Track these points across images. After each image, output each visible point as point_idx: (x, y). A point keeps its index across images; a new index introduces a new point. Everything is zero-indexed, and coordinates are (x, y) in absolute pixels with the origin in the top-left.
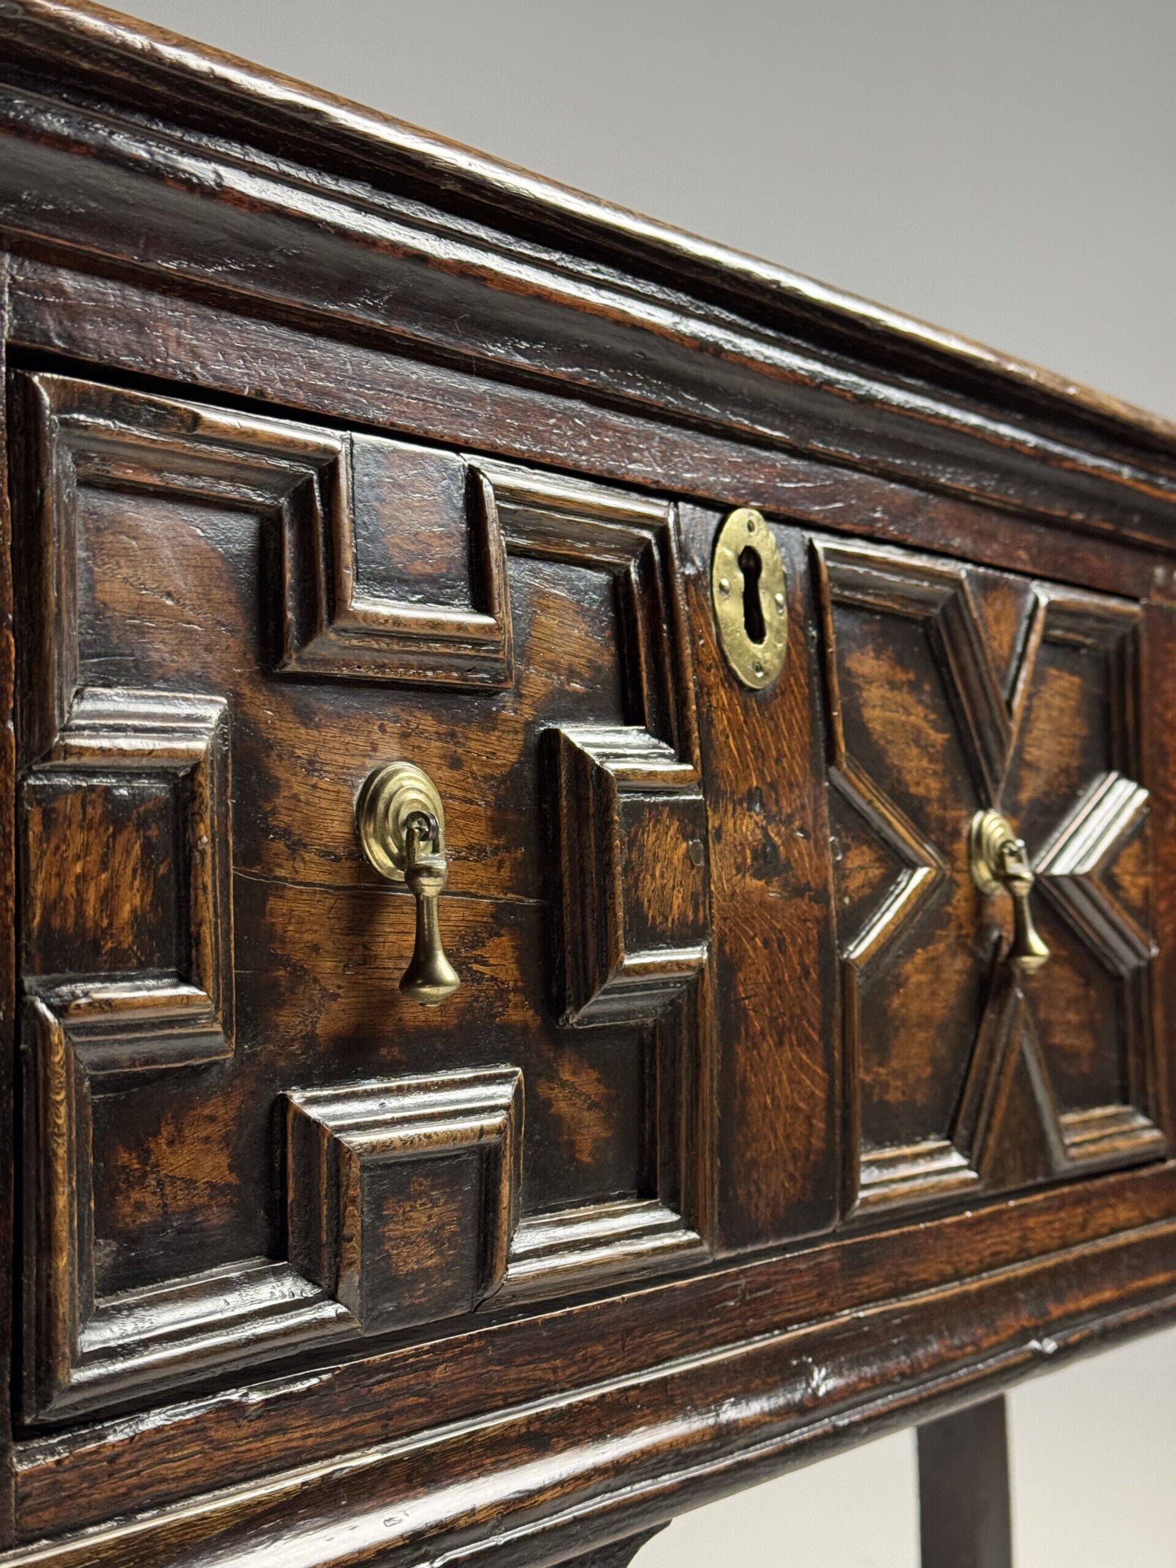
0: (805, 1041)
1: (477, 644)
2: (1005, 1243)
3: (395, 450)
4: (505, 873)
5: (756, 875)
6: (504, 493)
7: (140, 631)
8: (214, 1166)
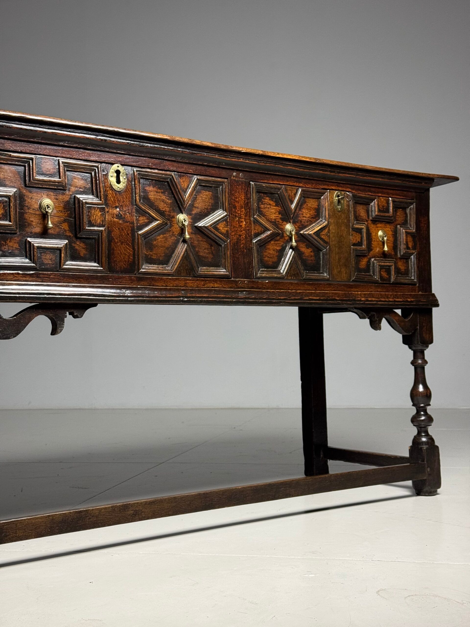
0: (128, 244)
1: (59, 183)
2: (180, 284)
3: (45, 157)
4: (66, 215)
5: (116, 219)
6: (63, 163)
7: (5, 181)
8: (16, 246)
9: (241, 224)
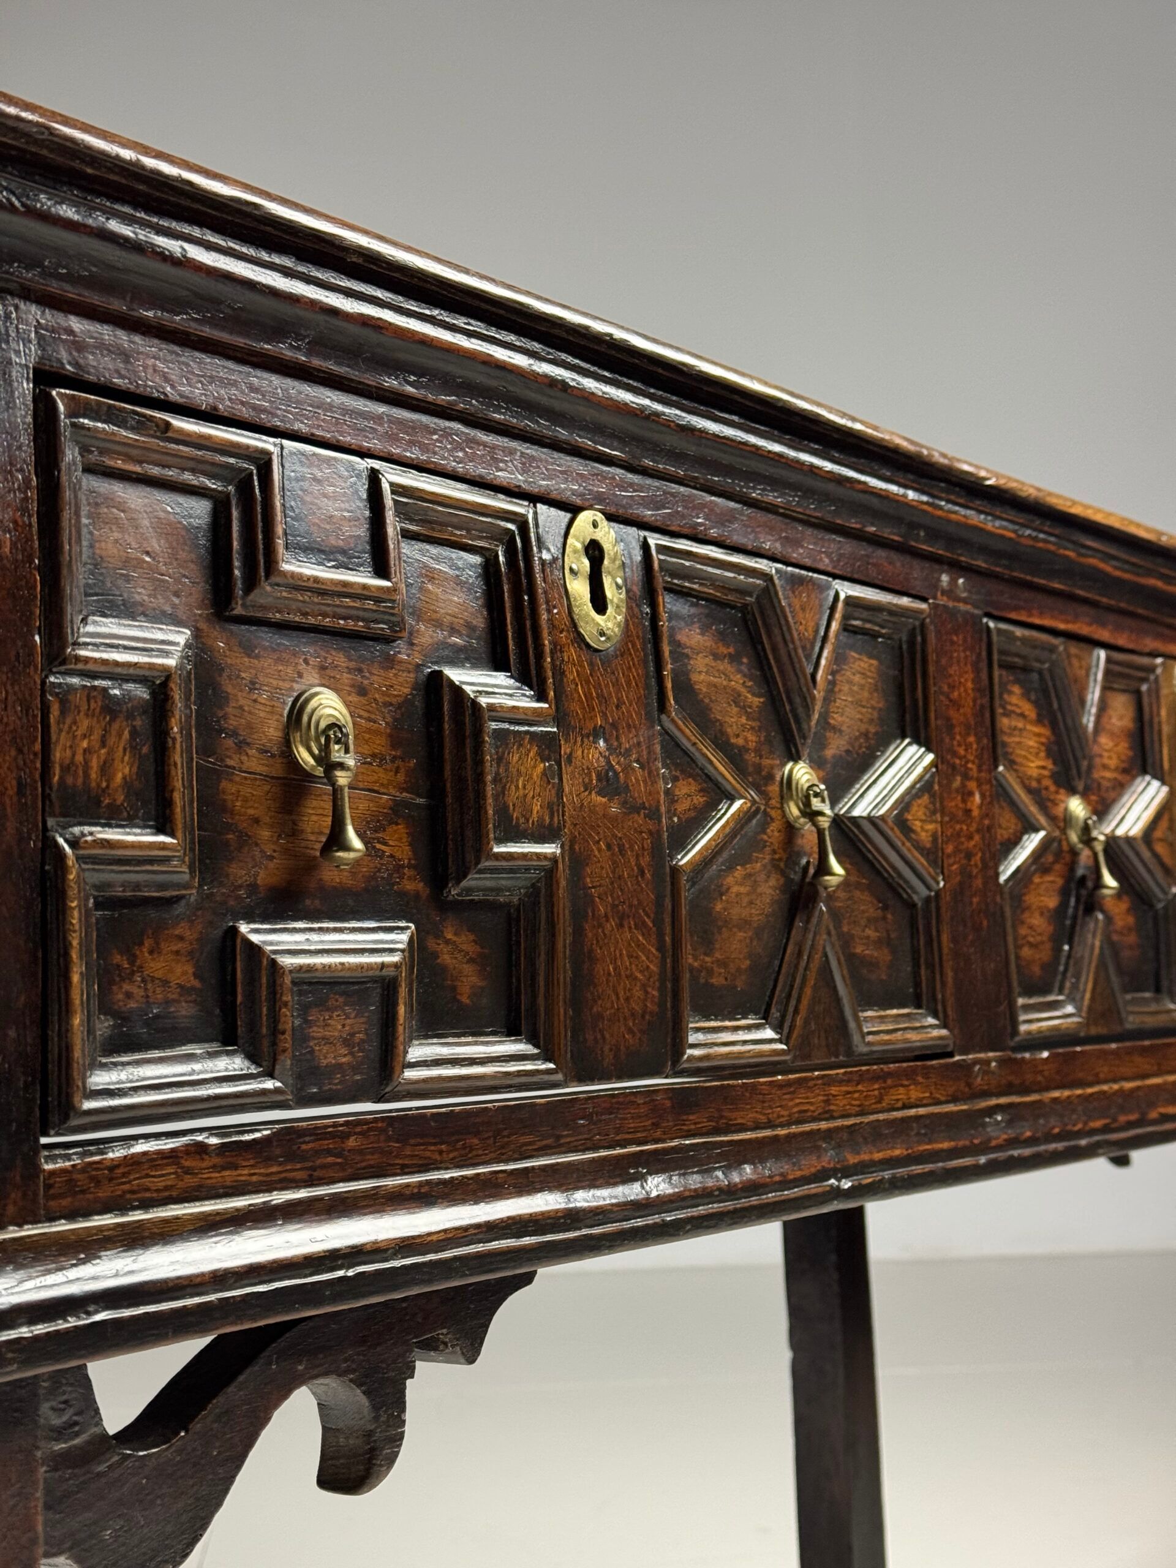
0: (641, 926)
1: (378, 600)
3: (314, 454)
4: (401, 777)
5: (599, 793)
6: (398, 489)
7: (127, 578)
8: (183, 973)
9: (969, 805)
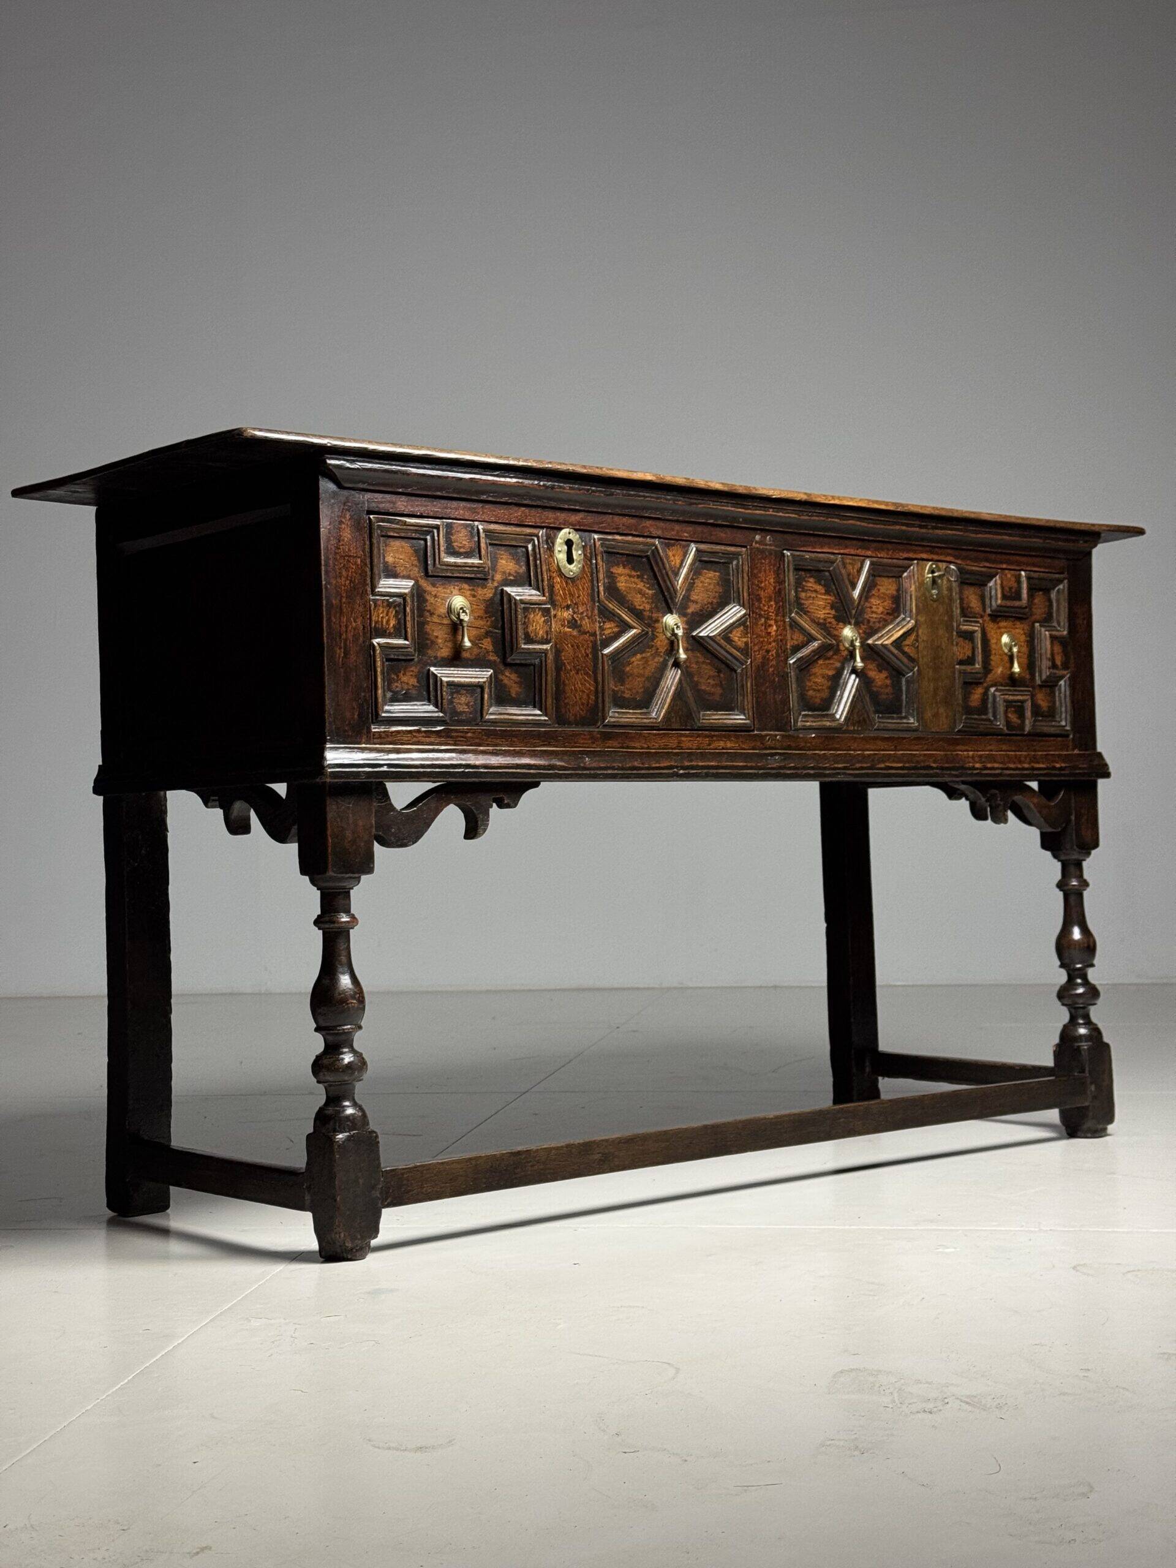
0: (587, 674)
1: (478, 567)
2: (671, 743)
3: (457, 523)
4: (489, 623)
5: (568, 627)
6: (485, 531)
7: (395, 567)
8: (413, 681)
9: (769, 630)
